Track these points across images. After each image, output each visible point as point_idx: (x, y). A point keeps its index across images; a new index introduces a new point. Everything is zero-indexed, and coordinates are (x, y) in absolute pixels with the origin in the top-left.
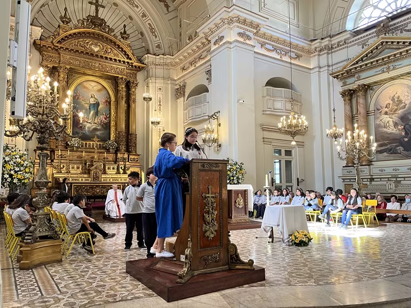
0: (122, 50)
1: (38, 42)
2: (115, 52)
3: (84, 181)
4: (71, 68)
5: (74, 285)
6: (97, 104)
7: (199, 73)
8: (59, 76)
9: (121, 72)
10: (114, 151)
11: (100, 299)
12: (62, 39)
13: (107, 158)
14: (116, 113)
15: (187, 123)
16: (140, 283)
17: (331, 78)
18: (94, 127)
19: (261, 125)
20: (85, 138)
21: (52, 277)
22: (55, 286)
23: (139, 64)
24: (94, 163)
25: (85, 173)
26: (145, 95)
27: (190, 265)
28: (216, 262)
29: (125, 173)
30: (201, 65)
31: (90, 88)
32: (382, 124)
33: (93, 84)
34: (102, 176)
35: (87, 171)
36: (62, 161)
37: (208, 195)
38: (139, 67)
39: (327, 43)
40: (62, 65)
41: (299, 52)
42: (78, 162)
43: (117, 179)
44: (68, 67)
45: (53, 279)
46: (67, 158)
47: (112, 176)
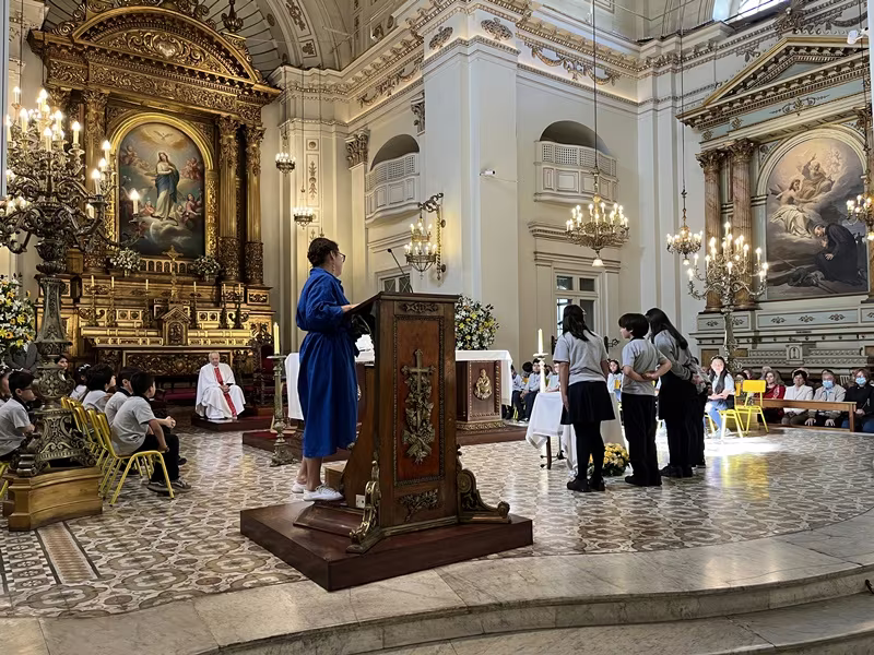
0: (228, 56)
1: (39, 35)
2: (212, 58)
3: (148, 344)
4: (112, 95)
5: (128, 561)
6: (173, 177)
7: (398, 109)
8: (86, 111)
9: (227, 105)
10: (213, 280)
11: (184, 589)
12: (92, 29)
13: (199, 295)
14: (218, 196)
15: (372, 220)
16: (271, 555)
17: (679, 123)
18: (167, 226)
19: (531, 225)
20: (147, 249)
21: (79, 545)
22: (86, 563)
23: (266, 89)
24: (171, 306)
25: (151, 327)
26: (281, 157)
27: (377, 515)
28: (430, 508)
29: (238, 326)
30: (403, 92)
31: (158, 139)
32: (782, 224)
33: (164, 131)
34: (189, 334)
35: (154, 323)
36: (99, 301)
37: (413, 370)
38: (266, 94)
39: (673, 47)
40: (93, 87)
41: (613, 67)
42: (134, 302)
43: (222, 340)
44: (106, 91)
45: (83, 550)
46: (109, 295)
47: (211, 334)
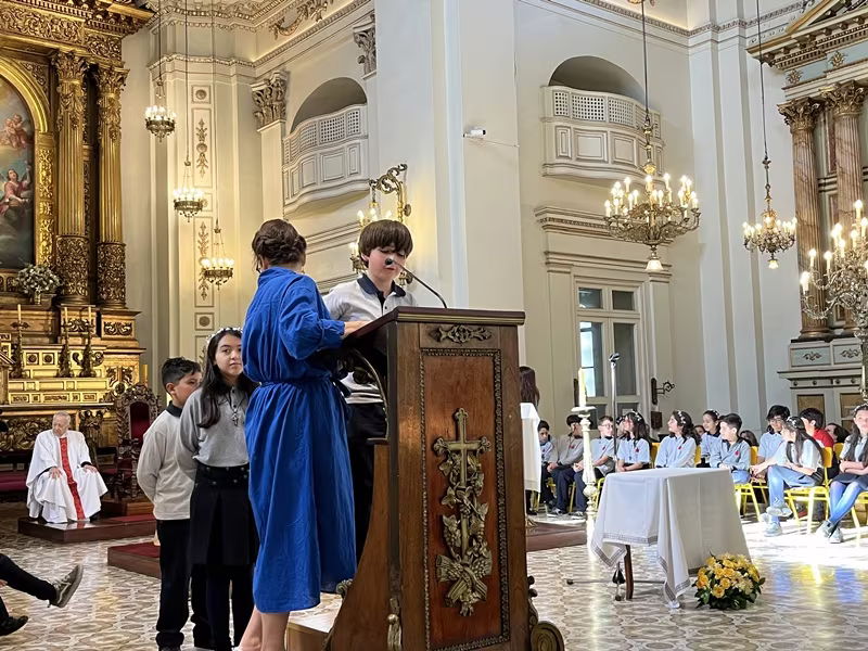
7: (334, 40)
9: (69, 35)
10: (48, 301)
14: (55, 173)
15: (293, 207)
17: (752, 62)
19: (540, 211)
23: (130, 10)
26: (153, 112)
30: (340, 15)
34: (10, 387)
37: (453, 446)
38: (129, 19)
43: (63, 394)
47: (45, 386)
